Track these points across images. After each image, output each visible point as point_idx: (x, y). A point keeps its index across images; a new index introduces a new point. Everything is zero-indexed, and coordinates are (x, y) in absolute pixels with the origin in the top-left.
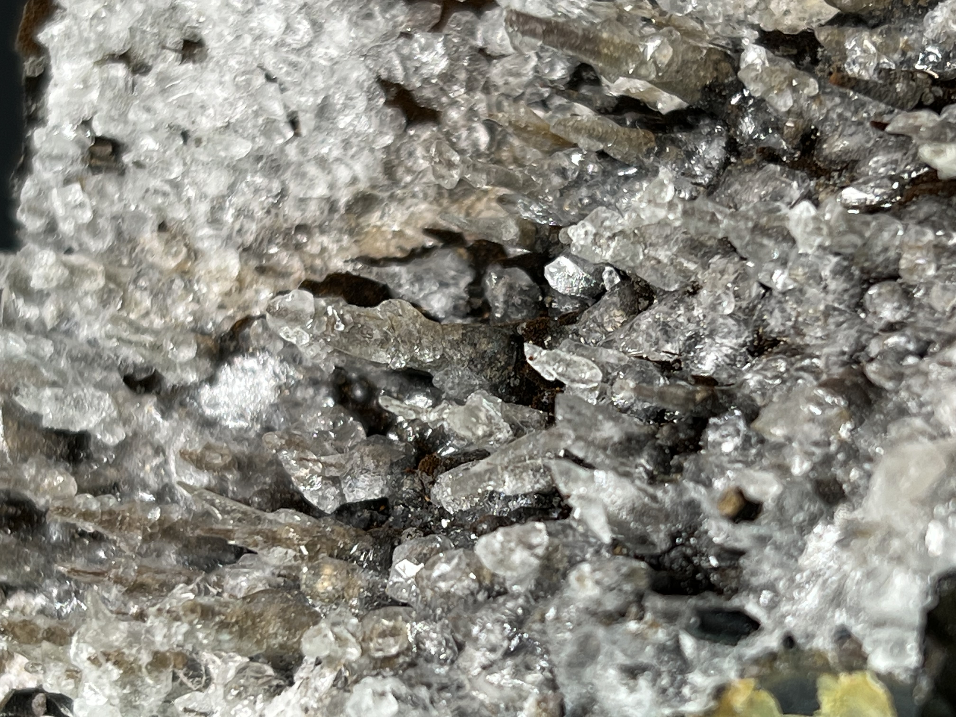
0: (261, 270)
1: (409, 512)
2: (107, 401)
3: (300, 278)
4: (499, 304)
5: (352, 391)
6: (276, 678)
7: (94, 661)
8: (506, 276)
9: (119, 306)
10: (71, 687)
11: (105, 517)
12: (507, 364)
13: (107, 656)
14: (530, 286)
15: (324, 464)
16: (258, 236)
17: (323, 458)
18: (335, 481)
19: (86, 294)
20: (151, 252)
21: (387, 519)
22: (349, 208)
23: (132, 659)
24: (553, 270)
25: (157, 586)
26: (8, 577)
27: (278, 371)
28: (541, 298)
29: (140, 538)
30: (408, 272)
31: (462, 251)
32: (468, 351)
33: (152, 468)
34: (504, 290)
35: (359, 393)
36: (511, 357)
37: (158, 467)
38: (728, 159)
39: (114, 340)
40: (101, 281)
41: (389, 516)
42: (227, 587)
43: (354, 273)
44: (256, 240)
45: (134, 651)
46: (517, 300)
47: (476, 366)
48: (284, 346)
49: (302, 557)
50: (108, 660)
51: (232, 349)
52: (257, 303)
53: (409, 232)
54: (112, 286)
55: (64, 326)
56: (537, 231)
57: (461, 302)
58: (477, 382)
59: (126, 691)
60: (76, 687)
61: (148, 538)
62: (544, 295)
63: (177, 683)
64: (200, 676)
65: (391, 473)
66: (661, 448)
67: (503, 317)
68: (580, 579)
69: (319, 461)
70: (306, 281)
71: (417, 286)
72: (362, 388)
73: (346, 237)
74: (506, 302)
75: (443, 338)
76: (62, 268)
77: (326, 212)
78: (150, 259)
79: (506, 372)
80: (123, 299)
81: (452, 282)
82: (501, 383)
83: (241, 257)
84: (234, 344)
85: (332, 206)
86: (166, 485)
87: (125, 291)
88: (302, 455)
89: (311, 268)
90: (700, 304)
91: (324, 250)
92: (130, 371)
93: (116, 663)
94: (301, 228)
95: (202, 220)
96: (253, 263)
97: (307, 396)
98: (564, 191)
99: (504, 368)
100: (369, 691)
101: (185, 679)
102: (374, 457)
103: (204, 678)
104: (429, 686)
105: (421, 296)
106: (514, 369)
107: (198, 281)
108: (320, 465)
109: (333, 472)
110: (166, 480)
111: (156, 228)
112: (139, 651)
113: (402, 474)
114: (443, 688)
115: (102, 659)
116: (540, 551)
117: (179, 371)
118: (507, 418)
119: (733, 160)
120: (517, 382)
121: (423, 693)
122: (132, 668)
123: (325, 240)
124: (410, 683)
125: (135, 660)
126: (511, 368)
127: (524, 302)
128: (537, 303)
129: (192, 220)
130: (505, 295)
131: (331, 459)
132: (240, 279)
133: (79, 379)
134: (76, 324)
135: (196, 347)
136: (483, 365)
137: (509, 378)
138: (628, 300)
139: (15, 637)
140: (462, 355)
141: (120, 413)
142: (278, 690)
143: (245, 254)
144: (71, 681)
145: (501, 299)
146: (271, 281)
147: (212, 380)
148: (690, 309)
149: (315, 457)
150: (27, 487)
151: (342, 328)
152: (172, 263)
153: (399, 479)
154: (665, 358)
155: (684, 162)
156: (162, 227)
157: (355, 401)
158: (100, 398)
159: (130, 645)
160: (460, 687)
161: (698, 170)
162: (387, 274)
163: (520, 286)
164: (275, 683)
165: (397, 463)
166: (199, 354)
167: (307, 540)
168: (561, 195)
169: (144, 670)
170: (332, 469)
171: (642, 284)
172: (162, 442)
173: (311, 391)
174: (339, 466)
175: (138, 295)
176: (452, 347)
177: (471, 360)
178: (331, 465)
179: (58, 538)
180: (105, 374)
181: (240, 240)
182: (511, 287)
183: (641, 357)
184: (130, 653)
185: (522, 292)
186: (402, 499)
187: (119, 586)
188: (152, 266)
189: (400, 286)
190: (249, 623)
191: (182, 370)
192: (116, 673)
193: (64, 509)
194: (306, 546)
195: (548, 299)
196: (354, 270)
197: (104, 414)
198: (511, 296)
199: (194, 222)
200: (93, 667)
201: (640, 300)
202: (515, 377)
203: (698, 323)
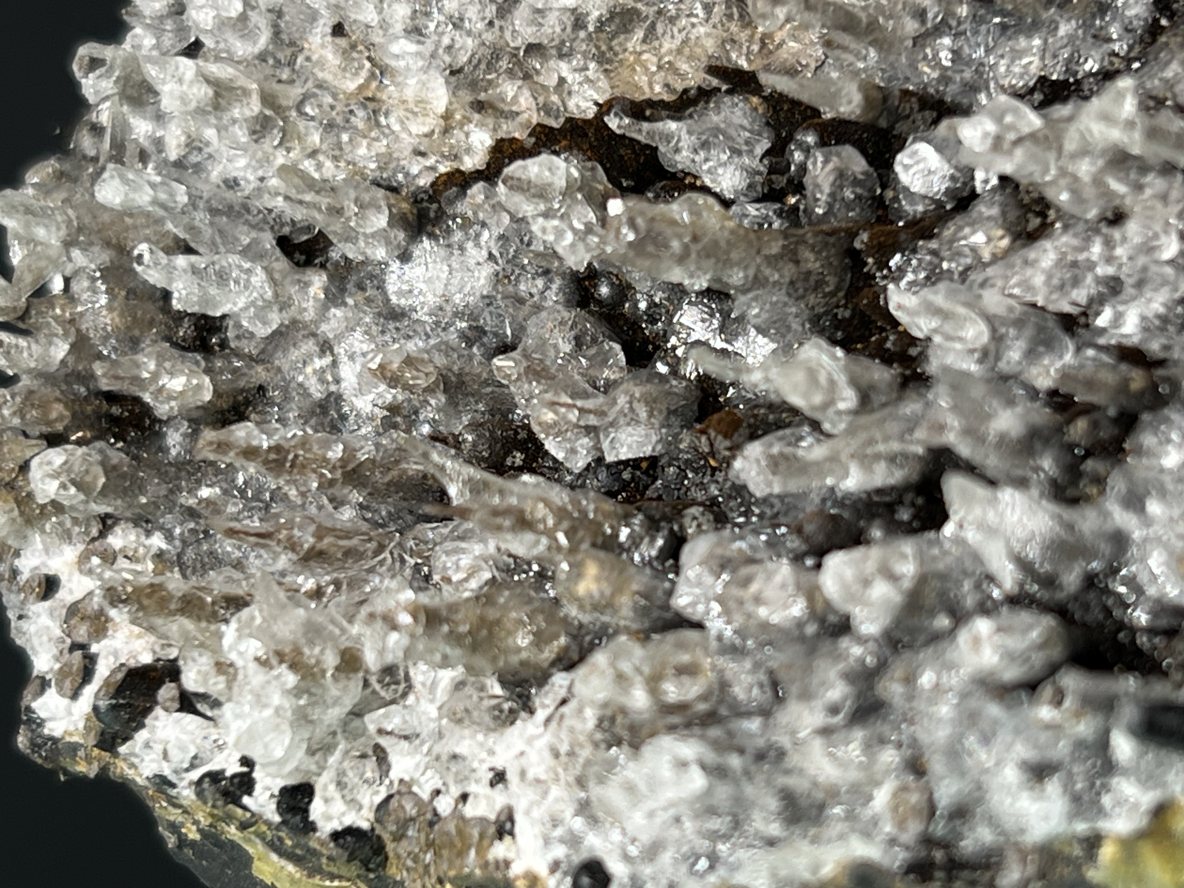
0: (480, 106)
1: (686, 477)
2: (259, 277)
3: (529, 121)
4: (823, 197)
5: (596, 286)
6: (508, 700)
7: (263, 663)
8: (835, 159)
9: (276, 143)
10: (222, 686)
11: (273, 456)
12: (838, 289)
13: (281, 657)
14: (865, 173)
15: (581, 410)
16: (473, 55)
17: (579, 403)
18: (590, 430)
19: (234, 121)
20: (321, 63)
21: (653, 482)
22: (601, 24)
23: (313, 661)
24: (907, 161)
25: (339, 555)
26: (116, 509)
27: (495, 252)
28: (879, 191)
29: (315, 485)
30: (690, 133)
31: (755, 100)
32: (789, 270)
33: (315, 372)
34: (831, 178)
35: (604, 290)
36: (842, 280)
37: (323, 371)
38: (1156, 21)
39: (280, 199)
40: (255, 106)
41: (655, 479)
42: (439, 564)
43: (618, 132)
44: (470, 61)
45: (317, 650)
46: (849, 194)
47: (796, 290)
48: (512, 219)
49: (559, 548)
50: (281, 662)
51: (432, 215)
52: (468, 150)
53: (684, 67)
54: (268, 112)
55: (195, 158)
56: (885, 99)
57: (758, 178)
58: (794, 310)
59: (302, 702)
60: (229, 687)
61: (326, 485)
62: (884, 187)
63: (368, 691)
64: (397, 683)
65: (669, 426)
66: (1070, 447)
67: (825, 214)
68: (977, 641)
69: (574, 406)
70: (538, 125)
71: (702, 154)
72: (612, 285)
73: (592, 65)
74: (832, 195)
75: (758, 252)
76: (205, 85)
77: (569, 30)
78: (320, 75)
79: (835, 300)
80: (283, 130)
81: (745, 148)
82: (826, 313)
83: (447, 82)
84: (435, 206)
85: (579, 23)
86: (330, 394)
87: (285, 119)
88: (556, 399)
89: (546, 109)
90: (1124, 239)
91: (562, 81)
92: (286, 230)
93: (293, 667)
94: (533, 49)
95: (398, 28)
96: (467, 97)
97: (534, 291)
98: (920, 40)
99: (833, 294)
100: (667, 758)
101: (377, 687)
102: (647, 403)
103: (403, 685)
104: (741, 751)
105: (705, 167)
106: (846, 297)
107: (387, 115)
108: (576, 412)
109: (592, 420)
110: (333, 388)
111: (329, 30)
112: (322, 652)
113: (682, 427)
114: (760, 757)
115: (274, 661)
116: (907, 584)
117: (362, 244)
118: (854, 382)
119: (1164, 22)
120: (847, 314)
121: (735, 761)
122: (313, 675)
123: (564, 68)
124: (717, 746)
125: (318, 662)
126: (841, 294)
127: (858, 197)
128: (874, 198)
129: (384, 25)
130: (833, 184)
131: (589, 404)
132: (447, 116)
133: (218, 240)
134: (210, 156)
135: (387, 212)
136: (806, 290)
137: (838, 307)
138: (1013, 214)
139: (142, 607)
140: (781, 276)
141: (276, 295)
142: (511, 718)
143: (453, 79)
144: (222, 678)
145: (827, 190)
146: (490, 121)
147: (405, 257)
148: (1109, 244)
149: (570, 401)
150: (144, 389)
151: (631, 237)
152: (351, 85)
153: (678, 434)
154: (1067, 308)
155: (1094, 17)
156: (338, 30)
157: (600, 302)
158: (249, 271)
159: (311, 643)
160: (781, 754)
161: (1114, 31)
162: (661, 134)
163: (853, 174)
164: (506, 706)
165: (675, 412)
166: (391, 223)
167: (565, 525)
168: (914, 45)
169: (329, 674)
170: (592, 416)
171: (1035, 195)
172: (331, 336)
173: (540, 283)
174: (601, 413)
175: (301, 125)
176: (769, 264)
177: (792, 283)
178: (590, 411)
179: (179, 453)
180: (254, 234)
181: (447, 59)
182: (841, 175)
183: (1034, 305)
184: (310, 653)
185: (856, 182)
186: (678, 459)
187: (291, 555)
188: (321, 85)
189: (677, 150)
190: (484, 632)
191: (367, 243)
192: (291, 679)
193: (219, 445)
194: (567, 534)
195: (890, 194)
196: (619, 127)
197: (255, 294)
198: (841, 187)
199: (386, 30)
200: (262, 670)
201: (1030, 215)
202: (845, 307)
203: (1120, 266)
